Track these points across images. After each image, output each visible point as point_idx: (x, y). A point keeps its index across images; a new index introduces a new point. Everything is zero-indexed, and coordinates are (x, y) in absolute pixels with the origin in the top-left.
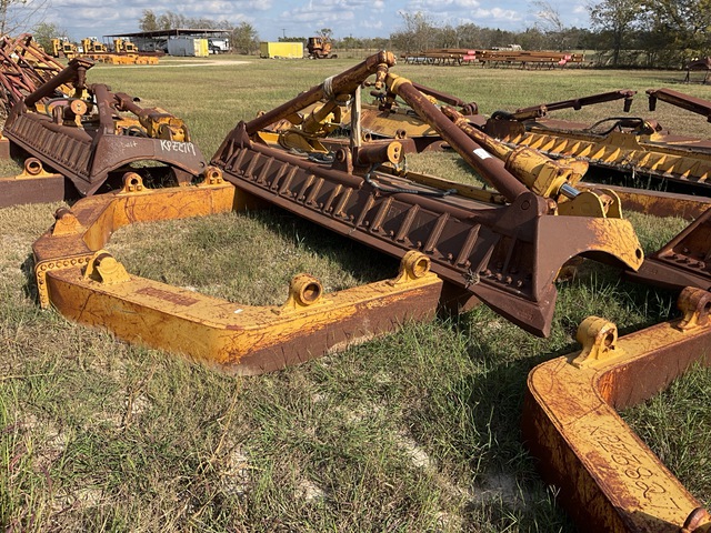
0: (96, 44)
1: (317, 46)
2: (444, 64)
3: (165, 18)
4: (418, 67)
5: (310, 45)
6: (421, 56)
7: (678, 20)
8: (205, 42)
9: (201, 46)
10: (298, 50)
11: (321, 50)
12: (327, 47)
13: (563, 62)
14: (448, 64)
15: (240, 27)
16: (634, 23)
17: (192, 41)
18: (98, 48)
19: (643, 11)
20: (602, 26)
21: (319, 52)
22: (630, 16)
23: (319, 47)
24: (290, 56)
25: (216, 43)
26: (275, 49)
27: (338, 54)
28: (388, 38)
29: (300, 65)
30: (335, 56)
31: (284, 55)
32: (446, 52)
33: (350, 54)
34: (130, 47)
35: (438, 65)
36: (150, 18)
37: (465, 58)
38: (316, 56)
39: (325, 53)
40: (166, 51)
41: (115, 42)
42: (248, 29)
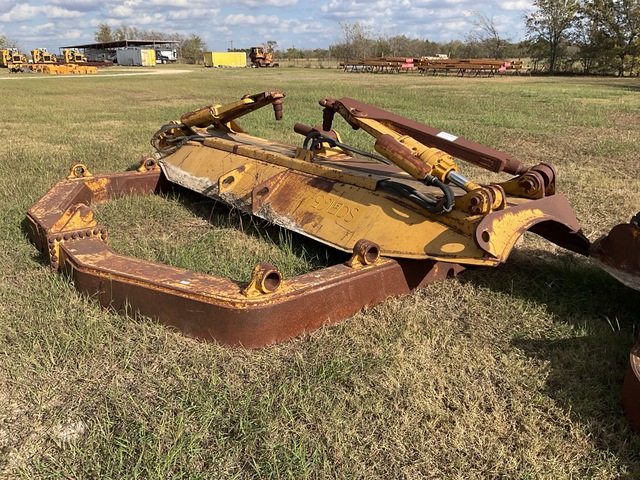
0: (45, 55)
1: (259, 55)
2: (383, 72)
3: (120, 32)
4: (357, 75)
5: (252, 54)
6: (360, 64)
7: (615, 28)
8: (152, 52)
9: (148, 55)
10: (242, 60)
11: (264, 59)
12: (269, 57)
13: (502, 69)
14: (387, 72)
15: (190, 38)
16: (569, 30)
17: (139, 52)
18: (47, 58)
19: (577, 18)
20: (538, 33)
21: (261, 61)
22: (566, 23)
23: (261, 56)
24: (233, 65)
25: (164, 53)
26: (220, 58)
27: (280, 64)
28: (327, 49)
29: (239, 74)
30: (277, 65)
31: (228, 65)
32: (384, 60)
33: (292, 63)
34: (79, 58)
35: (376, 73)
36: (106, 30)
37: (404, 66)
38: (259, 65)
39: (267, 62)
40: (115, 61)
41: (64, 52)
42: (197, 41)
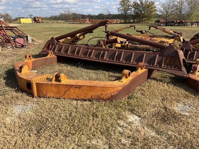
1: (37, 19)
5: (34, 19)
6: (73, 21)
7: (140, 11)
11: (38, 20)
12: (40, 20)
13: (114, 22)
16: (129, 11)
19: (131, 8)
20: (121, 12)
21: (38, 21)
23: (38, 19)
24: (28, 22)
26: (23, 21)
30: (43, 22)
31: (26, 22)
33: (47, 21)
37: (86, 22)
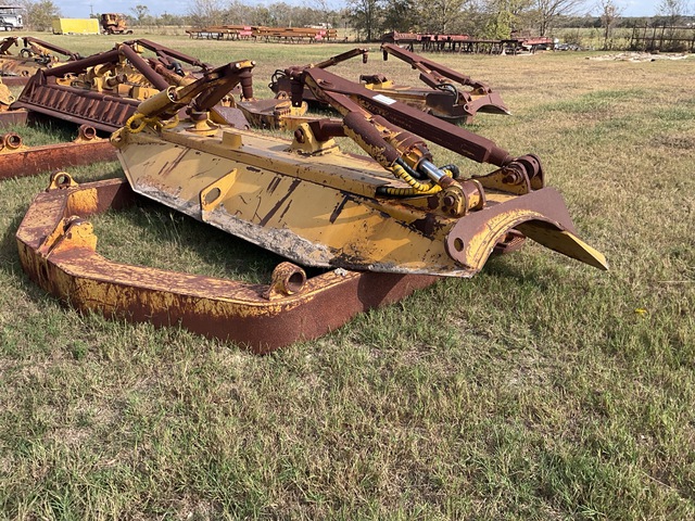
1: (110, 22)
5: (103, 20)
10: (94, 26)
11: (116, 26)
12: (122, 24)
13: (318, 37)
15: (40, 3)
21: (113, 28)
23: (114, 23)
24: (85, 32)
25: (8, 20)
26: (69, 25)
30: (131, 32)
31: (79, 32)
37: (242, 33)
38: (111, 32)
39: (121, 29)
42: (48, 6)
